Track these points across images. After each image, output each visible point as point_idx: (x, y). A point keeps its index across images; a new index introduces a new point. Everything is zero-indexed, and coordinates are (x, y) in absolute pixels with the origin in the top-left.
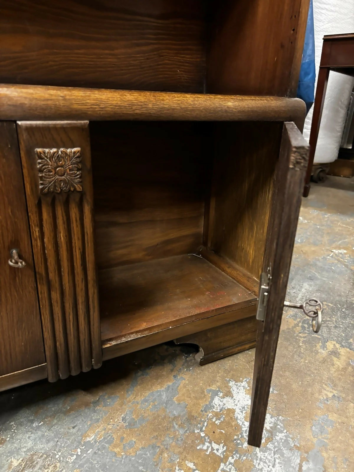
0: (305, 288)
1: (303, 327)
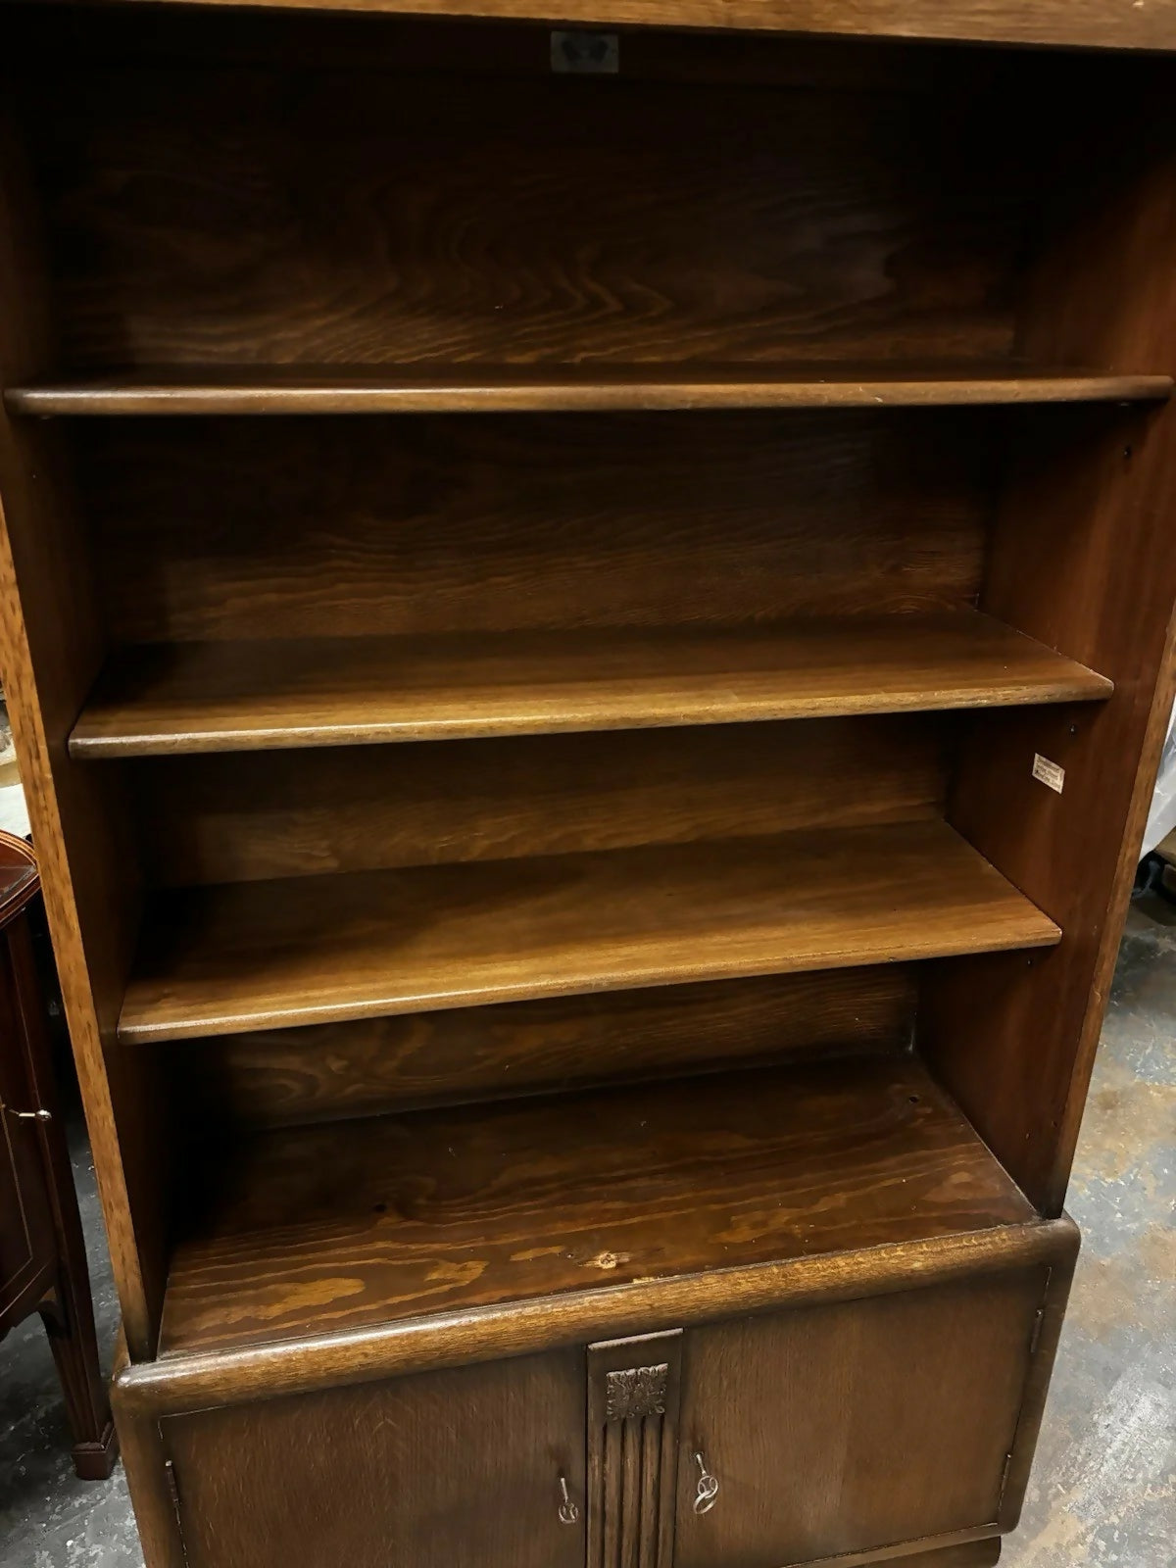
0: (1140, 1415)
1: (1094, 1548)
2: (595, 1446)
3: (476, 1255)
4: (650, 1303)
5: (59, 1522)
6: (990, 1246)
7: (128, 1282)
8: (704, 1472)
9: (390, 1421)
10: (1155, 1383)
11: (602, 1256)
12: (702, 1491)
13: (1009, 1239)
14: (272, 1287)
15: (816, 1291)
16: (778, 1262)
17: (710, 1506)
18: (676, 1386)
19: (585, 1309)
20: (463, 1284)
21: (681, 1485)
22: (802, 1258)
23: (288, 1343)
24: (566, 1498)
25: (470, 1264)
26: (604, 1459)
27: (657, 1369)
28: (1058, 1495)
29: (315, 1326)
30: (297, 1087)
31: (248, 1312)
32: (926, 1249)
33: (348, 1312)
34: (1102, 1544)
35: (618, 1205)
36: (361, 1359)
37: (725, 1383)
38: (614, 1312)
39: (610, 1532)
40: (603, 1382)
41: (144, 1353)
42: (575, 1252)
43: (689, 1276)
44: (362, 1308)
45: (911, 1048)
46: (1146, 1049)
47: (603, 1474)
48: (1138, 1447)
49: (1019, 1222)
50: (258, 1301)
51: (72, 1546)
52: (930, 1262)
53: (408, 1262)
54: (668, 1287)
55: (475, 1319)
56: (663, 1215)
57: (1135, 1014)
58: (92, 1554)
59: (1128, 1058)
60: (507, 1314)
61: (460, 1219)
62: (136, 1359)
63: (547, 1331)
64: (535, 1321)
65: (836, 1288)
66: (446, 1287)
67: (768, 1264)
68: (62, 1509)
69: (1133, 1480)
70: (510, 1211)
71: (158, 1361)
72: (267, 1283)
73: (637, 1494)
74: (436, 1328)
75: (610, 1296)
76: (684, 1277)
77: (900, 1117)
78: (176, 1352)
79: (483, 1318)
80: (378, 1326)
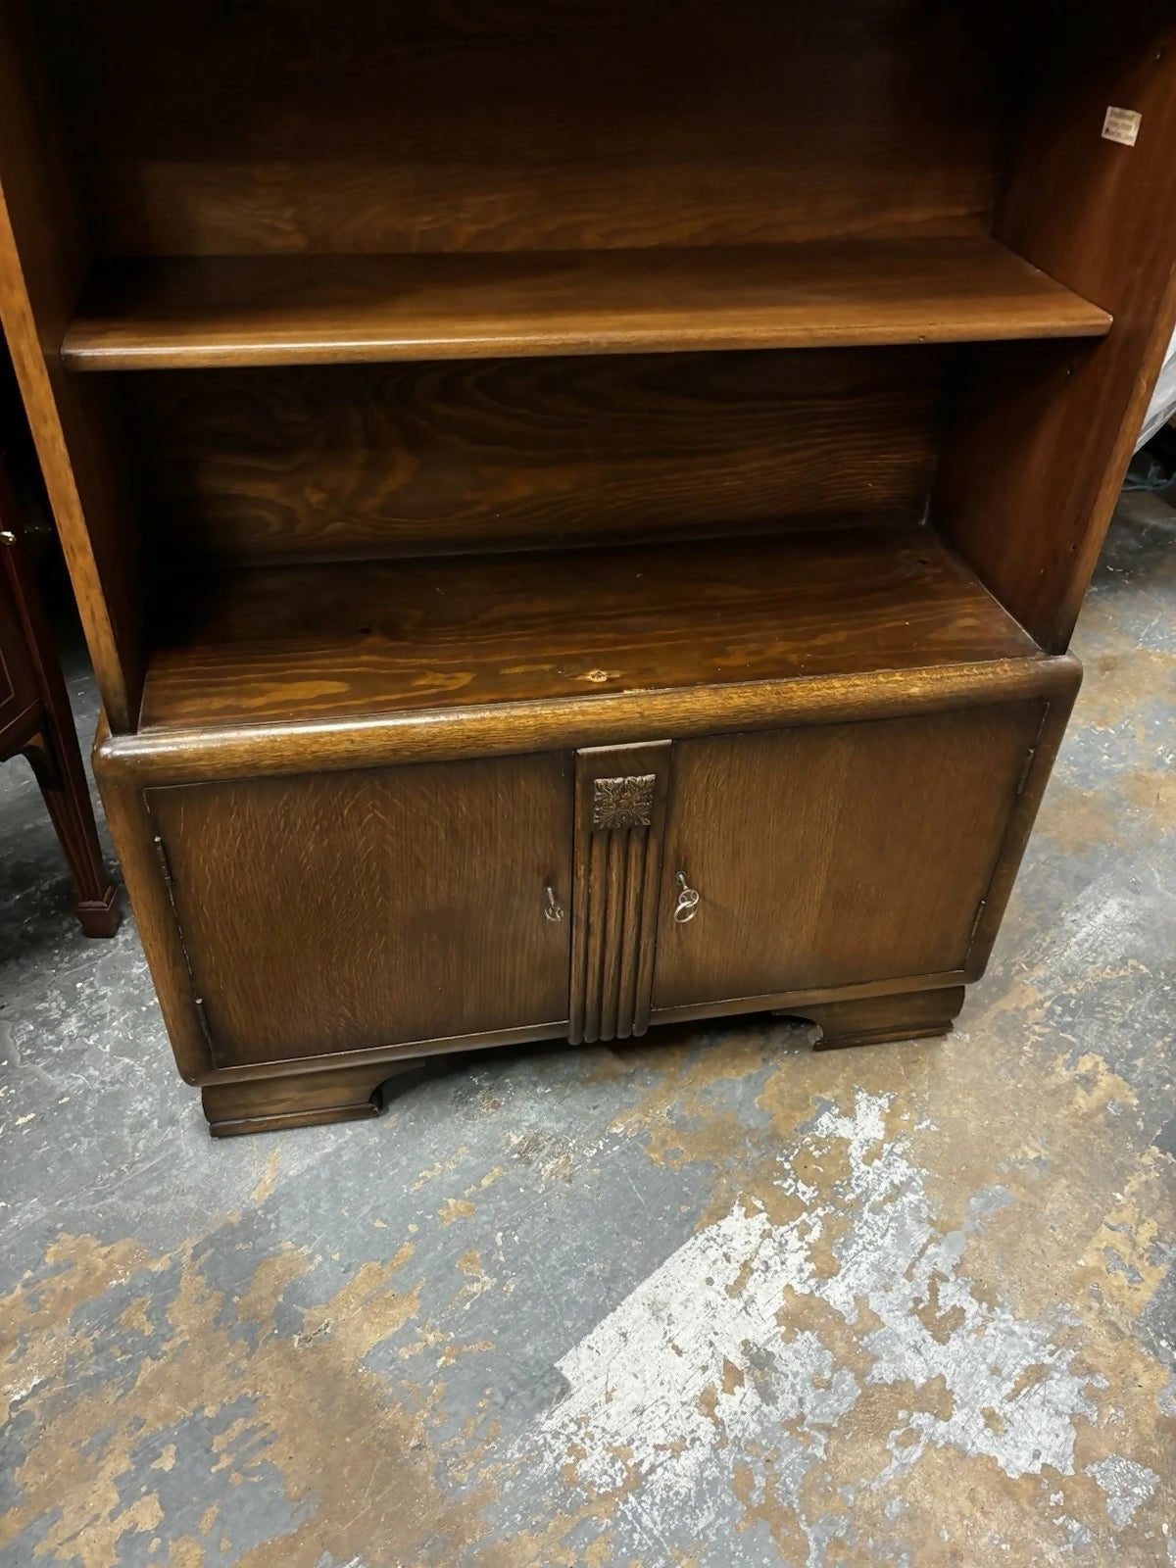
0: (1106, 914)
1: (1050, 1011)
2: (581, 855)
3: (464, 669)
4: (639, 710)
5: (68, 969)
6: (990, 676)
7: (100, 641)
8: (685, 887)
9: (379, 814)
10: (1123, 889)
11: (592, 673)
12: (683, 901)
13: (1011, 670)
14: (254, 685)
15: (807, 711)
16: (772, 681)
17: (691, 916)
18: (663, 798)
19: (575, 714)
20: (451, 689)
21: (662, 904)
22: (797, 679)
23: (272, 726)
24: (553, 903)
25: (458, 675)
26: (589, 871)
27: (644, 778)
28: (1021, 970)
29: (299, 714)
30: (275, 521)
31: (230, 701)
32: (925, 675)
33: (334, 705)
34: (1058, 1010)
35: (611, 636)
36: (348, 746)
37: (711, 803)
38: (603, 717)
39: (595, 943)
40: (589, 787)
41: (124, 725)
42: (565, 668)
43: (680, 689)
44: (348, 703)
45: (923, 523)
46: (1153, 621)
47: (589, 886)
48: (1101, 938)
49: (1023, 656)
50: (238, 694)
51: (82, 987)
52: (928, 687)
53: (395, 671)
54: (659, 698)
55: (464, 716)
56: (657, 644)
57: (1145, 591)
58: (101, 993)
59: (1133, 629)
60: (495, 714)
61: (448, 642)
62: (119, 729)
63: (536, 731)
64: (523, 721)
65: (830, 708)
66: (434, 691)
67: (761, 682)
68: (70, 960)
69: (1094, 963)
70: (503, 637)
71: (139, 735)
72: (249, 681)
73: (620, 908)
74: (422, 722)
75: (600, 703)
76: (676, 690)
77: (908, 575)
78: (157, 728)
79: (472, 716)
80: (363, 717)
